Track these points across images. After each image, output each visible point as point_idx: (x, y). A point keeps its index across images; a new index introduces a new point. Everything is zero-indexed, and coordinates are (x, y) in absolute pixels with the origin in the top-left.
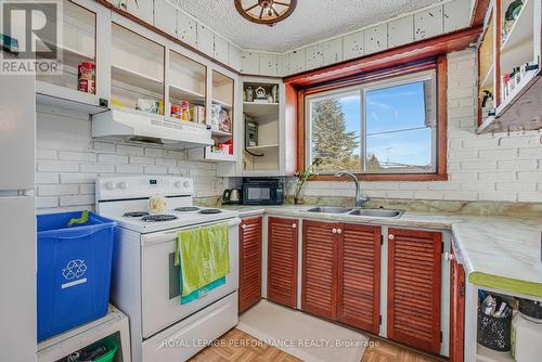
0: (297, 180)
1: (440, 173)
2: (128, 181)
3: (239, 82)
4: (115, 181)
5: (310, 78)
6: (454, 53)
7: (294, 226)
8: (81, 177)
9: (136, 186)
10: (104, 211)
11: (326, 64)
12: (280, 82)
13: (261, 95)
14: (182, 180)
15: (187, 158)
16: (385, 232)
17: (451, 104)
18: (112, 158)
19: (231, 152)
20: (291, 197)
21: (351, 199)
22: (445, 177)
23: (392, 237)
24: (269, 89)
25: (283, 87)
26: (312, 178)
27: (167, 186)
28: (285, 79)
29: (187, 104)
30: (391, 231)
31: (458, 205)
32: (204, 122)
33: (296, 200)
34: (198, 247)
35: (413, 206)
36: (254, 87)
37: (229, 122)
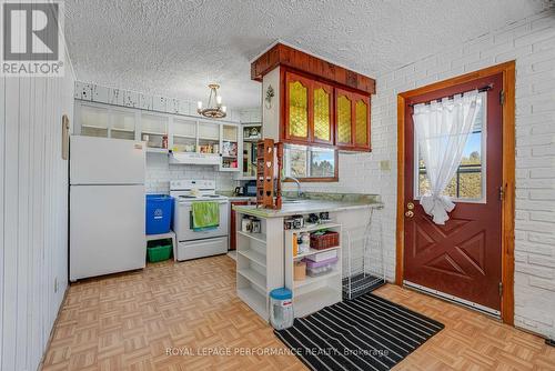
2: (182, 182)
3: (241, 128)
4: (176, 182)
8: (165, 180)
9: (186, 184)
10: (173, 195)
13: (255, 133)
14: (208, 181)
15: (213, 170)
18: (177, 172)
19: (236, 166)
24: (258, 129)
27: (201, 184)
29: (209, 145)
32: (218, 152)
36: (250, 128)
37: (235, 150)
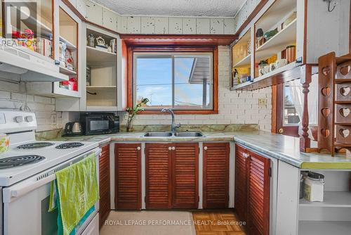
0: (127, 114)
1: (214, 110)
3: (83, 28)
5: (137, 40)
6: (221, 46)
7: (139, 148)
11: (156, 33)
12: (117, 37)
13: (101, 43)
14: (24, 114)
16: (201, 146)
17: (220, 73)
19: (75, 88)
20: (123, 126)
21: (168, 126)
22: (217, 112)
23: (206, 148)
24: (108, 41)
25: (120, 41)
26: (140, 112)
28: (121, 36)
30: (204, 144)
31: (223, 127)
32: (52, 56)
33: (128, 129)
34: (74, 183)
35: (203, 129)
36: (96, 35)
37: (73, 62)
